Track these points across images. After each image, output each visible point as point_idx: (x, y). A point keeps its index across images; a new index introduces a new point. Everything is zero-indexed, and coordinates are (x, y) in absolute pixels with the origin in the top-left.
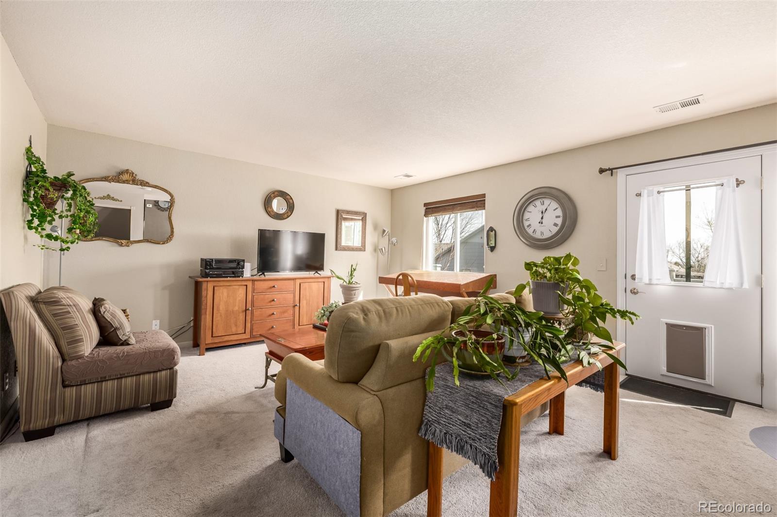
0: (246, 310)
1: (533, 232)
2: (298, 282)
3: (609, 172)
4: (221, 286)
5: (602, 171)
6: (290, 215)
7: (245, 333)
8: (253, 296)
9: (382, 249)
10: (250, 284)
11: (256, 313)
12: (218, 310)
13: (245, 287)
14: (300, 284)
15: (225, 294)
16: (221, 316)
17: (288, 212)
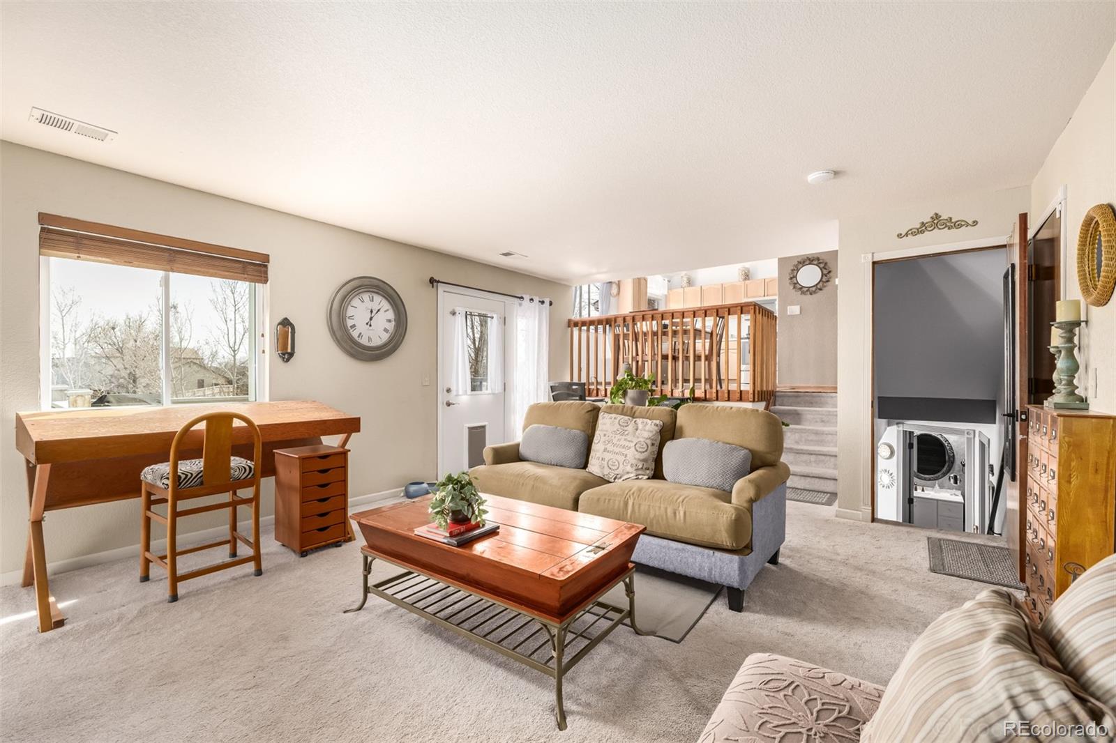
1: (359, 337)
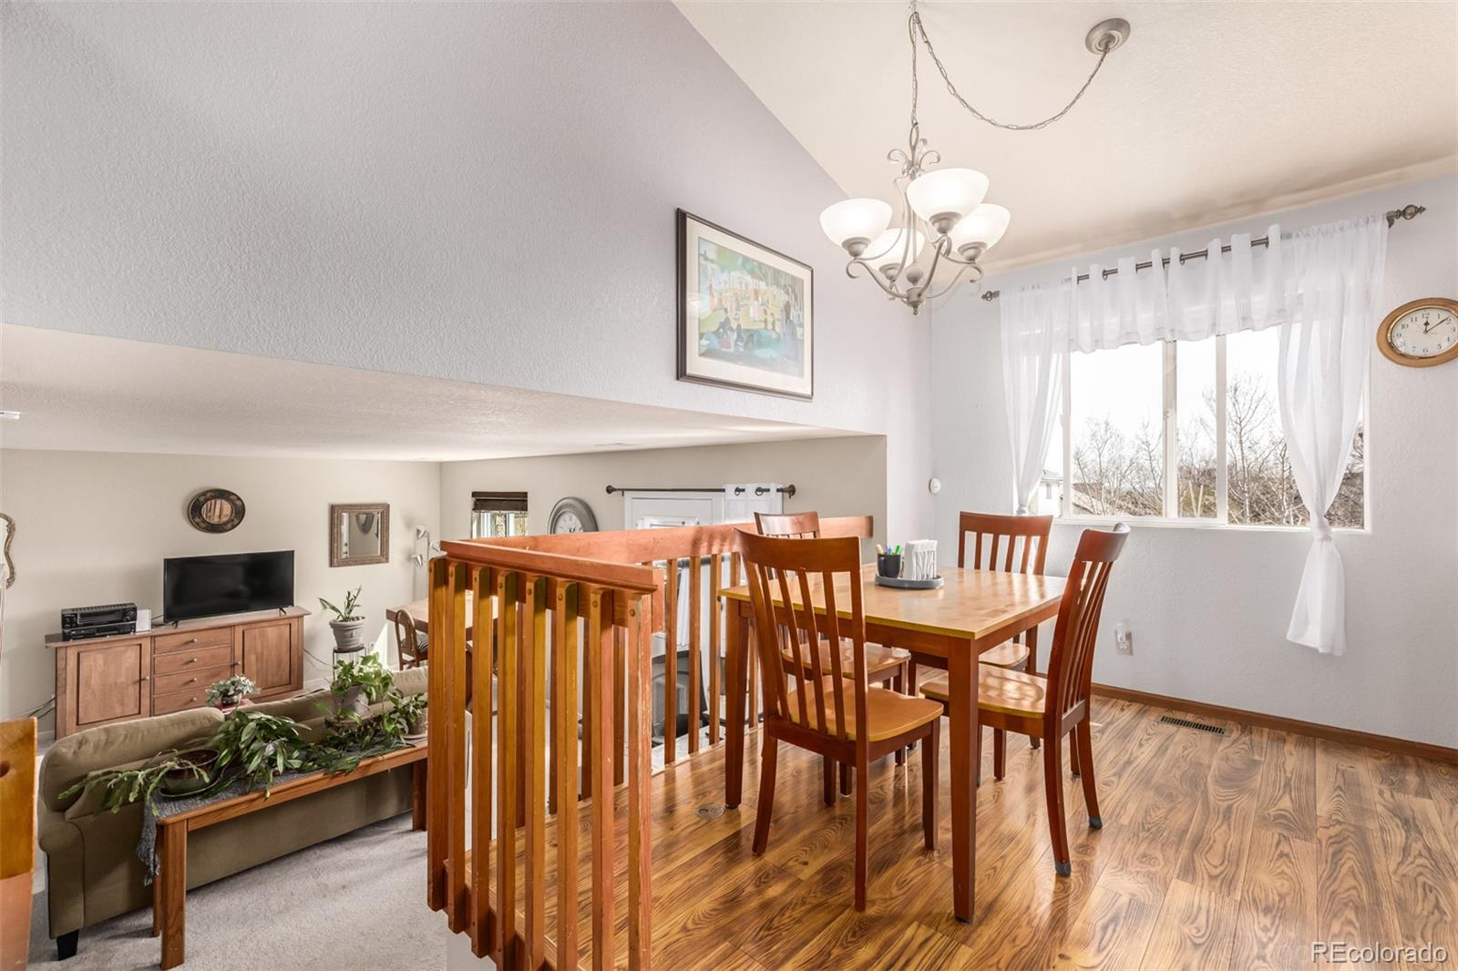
0: (140, 680)
2: (239, 630)
3: (621, 492)
4: (93, 650)
5: (610, 490)
6: (237, 525)
7: (139, 713)
8: (153, 660)
9: (416, 558)
10: (147, 644)
11: (158, 682)
12: (88, 684)
13: (139, 647)
14: (243, 633)
15: (100, 661)
16: (93, 693)
17: (233, 520)
